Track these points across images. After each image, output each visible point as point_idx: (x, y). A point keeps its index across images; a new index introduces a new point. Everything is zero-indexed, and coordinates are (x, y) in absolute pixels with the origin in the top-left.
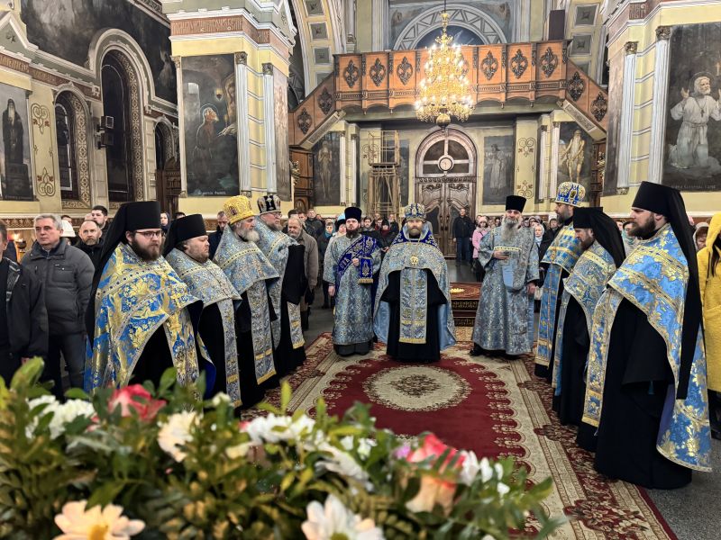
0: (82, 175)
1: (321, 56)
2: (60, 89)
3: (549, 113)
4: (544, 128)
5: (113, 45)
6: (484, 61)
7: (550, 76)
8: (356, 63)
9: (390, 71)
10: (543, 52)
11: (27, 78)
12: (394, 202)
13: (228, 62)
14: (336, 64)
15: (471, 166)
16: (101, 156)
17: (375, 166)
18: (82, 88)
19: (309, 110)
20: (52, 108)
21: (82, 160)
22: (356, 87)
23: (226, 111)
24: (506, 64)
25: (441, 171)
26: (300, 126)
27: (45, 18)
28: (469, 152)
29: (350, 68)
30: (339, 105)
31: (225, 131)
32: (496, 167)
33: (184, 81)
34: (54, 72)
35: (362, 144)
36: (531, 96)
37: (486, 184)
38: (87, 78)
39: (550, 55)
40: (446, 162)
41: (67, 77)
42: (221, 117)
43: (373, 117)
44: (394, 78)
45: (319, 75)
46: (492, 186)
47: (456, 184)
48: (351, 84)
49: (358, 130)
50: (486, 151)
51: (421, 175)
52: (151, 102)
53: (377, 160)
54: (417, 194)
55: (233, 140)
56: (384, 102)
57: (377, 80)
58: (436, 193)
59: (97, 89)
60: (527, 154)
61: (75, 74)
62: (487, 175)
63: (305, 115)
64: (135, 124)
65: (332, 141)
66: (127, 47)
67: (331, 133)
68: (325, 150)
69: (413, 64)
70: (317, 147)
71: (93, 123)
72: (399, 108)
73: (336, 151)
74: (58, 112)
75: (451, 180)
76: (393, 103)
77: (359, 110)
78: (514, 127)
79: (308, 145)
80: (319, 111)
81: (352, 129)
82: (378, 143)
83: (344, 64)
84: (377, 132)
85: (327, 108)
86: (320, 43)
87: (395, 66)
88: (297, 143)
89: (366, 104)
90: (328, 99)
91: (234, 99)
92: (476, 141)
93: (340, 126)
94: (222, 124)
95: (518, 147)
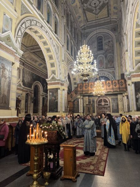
0: (29, 108)
1: (75, 83)
2: (26, 93)
3: (124, 93)
4: (123, 96)
5: (36, 84)
6: (108, 84)
7: (122, 86)
8: (82, 85)
9: (88, 86)
10: (120, 81)
11: (22, 91)
12: (91, 112)
13: (57, 89)
14: (78, 85)
15: (109, 104)
16: (32, 104)
17: (87, 104)
18: (30, 92)
19: (73, 94)
20: (25, 96)
21: (29, 105)
22: (82, 89)
23: (56, 98)
24: (112, 84)
25: (102, 105)
26: (71, 97)
27: (25, 81)
28: (108, 101)
29: (81, 86)
30: (78, 93)
31: (56, 101)
32: (115, 105)
33: (49, 93)
34: (26, 90)
35: (84, 100)
36: (118, 90)
37: (113, 108)
38: (31, 90)
39: (122, 82)
40: (103, 103)
41: (28, 90)
42: (55, 98)
43: (85, 95)
44: (89, 87)
45: (75, 87)
46: (114, 108)
47: (106, 108)
48: (81, 89)
49: (83, 97)
50: (112, 101)
51: (98, 106)
52: (42, 93)
53: (87, 103)
54: (97, 110)
55: (57, 102)
56: (87, 92)
57: (86, 88)
58: (101, 110)
59: (33, 92)
60: (121, 102)
61: (29, 90)
62: (113, 106)
63: (72, 95)
64: (39, 98)
65: (77, 100)
66: (39, 84)
67: (77, 98)
68: (76, 101)
69: (93, 84)
70: (74, 101)
71: (31, 98)
72: (91, 93)
73: (78, 102)
74: (26, 97)
75: (104, 107)
76: (89, 92)
77: (83, 94)
78: (117, 96)
79: (72, 101)
80: (74, 94)
81: (82, 97)
82: (87, 100)
83: (79, 85)
84: (87, 97)
85: (76, 93)
86: (75, 81)
87: (89, 85)
88: (70, 100)
89: (84, 93)
90: (76, 92)
91: (57, 95)
92: (109, 99)
93: (79, 97)
94: (55, 100)
95: (119, 100)
